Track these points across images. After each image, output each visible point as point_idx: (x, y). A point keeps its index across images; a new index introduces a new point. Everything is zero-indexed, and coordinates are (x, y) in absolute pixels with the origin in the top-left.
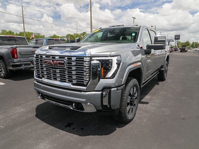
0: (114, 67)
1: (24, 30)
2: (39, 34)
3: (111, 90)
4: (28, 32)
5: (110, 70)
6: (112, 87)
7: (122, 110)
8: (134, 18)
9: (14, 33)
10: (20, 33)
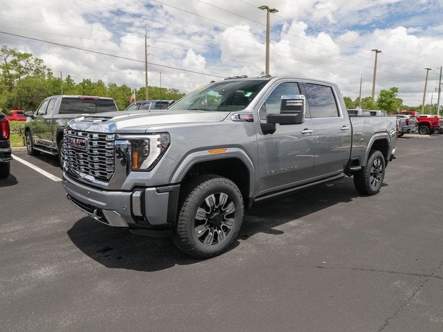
0: (153, 152)
1: (147, 83)
2: (175, 91)
3: (144, 191)
4: (155, 87)
5: (147, 156)
6: (147, 185)
7: (181, 231)
8: (377, 51)
9: (130, 90)
10: (141, 89)
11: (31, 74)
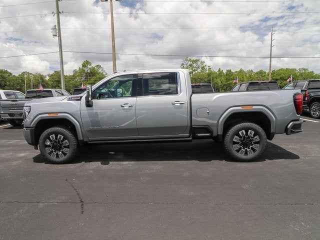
11: (199, 70)
